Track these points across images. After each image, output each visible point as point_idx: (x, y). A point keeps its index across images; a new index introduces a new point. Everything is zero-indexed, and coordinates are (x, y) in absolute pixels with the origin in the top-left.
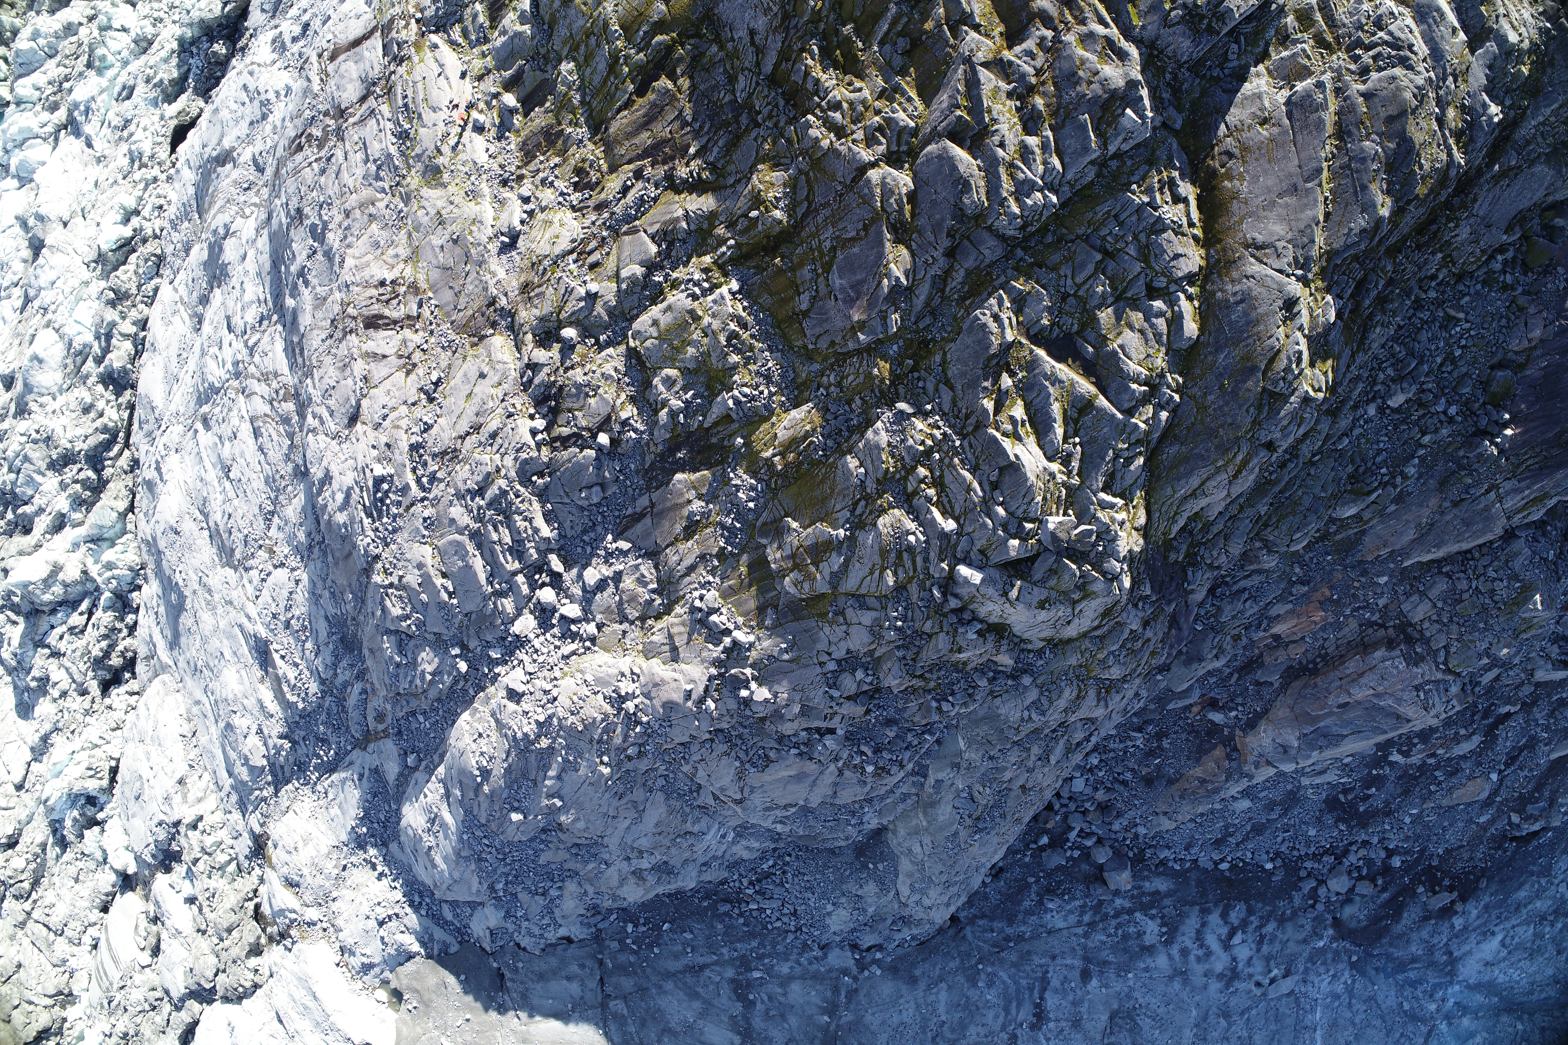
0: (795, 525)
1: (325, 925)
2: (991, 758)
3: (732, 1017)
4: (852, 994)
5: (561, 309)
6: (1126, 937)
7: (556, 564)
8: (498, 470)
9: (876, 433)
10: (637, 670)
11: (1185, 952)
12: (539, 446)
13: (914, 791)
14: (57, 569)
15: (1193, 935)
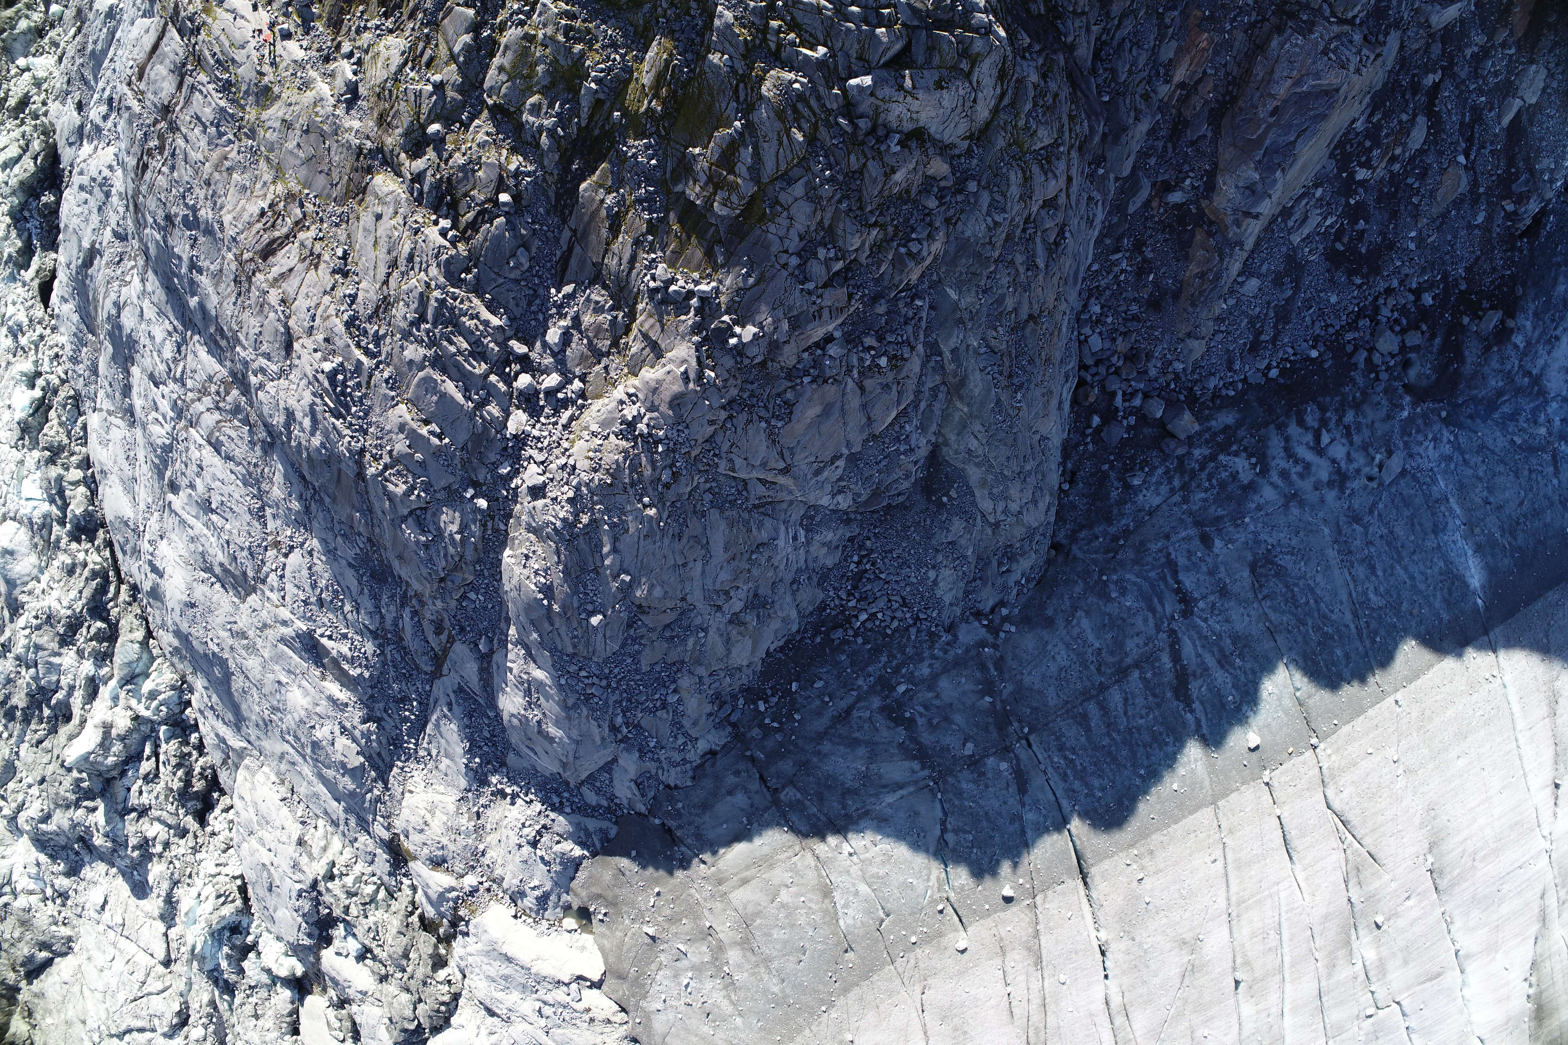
0: (697, 151)
1: (486, 885)
2: (984, 292)
3: (901, 745)
4: (999, 663)
5: (418, 114)
6: (1222, 485)
7: (520, 348)
8: (428, 285)
9: (721, 16)
10: (632, 391)
11: (1284, 474)
12: (453, 243)
13: (938, 378)
14: (107, 728)
15: (1282, 454)
